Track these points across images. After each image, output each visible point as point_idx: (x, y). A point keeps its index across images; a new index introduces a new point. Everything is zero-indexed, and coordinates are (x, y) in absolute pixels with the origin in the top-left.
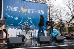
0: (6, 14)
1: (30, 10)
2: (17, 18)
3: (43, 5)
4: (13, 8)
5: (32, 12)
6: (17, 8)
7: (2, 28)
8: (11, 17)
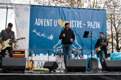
0: (34, 31)
1: (74, 23)
2: (51, 37)
3: (99, 12)
4: (45, 22)
5: (78, 26)
6: (51, 20)
7: (3, 46)
8: (42, 35)
